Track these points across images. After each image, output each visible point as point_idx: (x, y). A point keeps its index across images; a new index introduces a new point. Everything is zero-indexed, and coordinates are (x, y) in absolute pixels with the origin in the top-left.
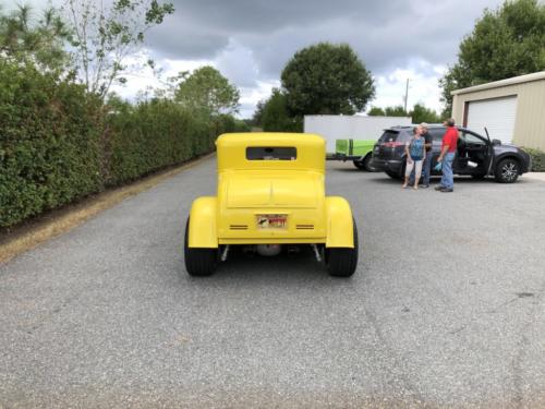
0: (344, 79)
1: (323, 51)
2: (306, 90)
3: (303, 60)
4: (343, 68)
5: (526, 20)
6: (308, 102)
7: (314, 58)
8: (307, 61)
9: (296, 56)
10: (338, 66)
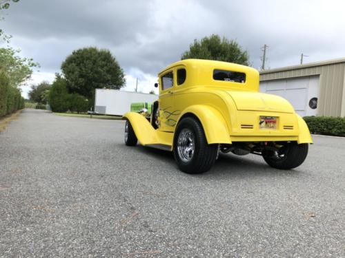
0: (108, 71)
1: (93, 53)
2: (81, 76)
3: (79, 56)
4: (106, 65)
5: (217, 49)
6: (83, 84)
7: (88, 56)
8: (82, 57)
9: (74, 53)
10: (103, 62)
